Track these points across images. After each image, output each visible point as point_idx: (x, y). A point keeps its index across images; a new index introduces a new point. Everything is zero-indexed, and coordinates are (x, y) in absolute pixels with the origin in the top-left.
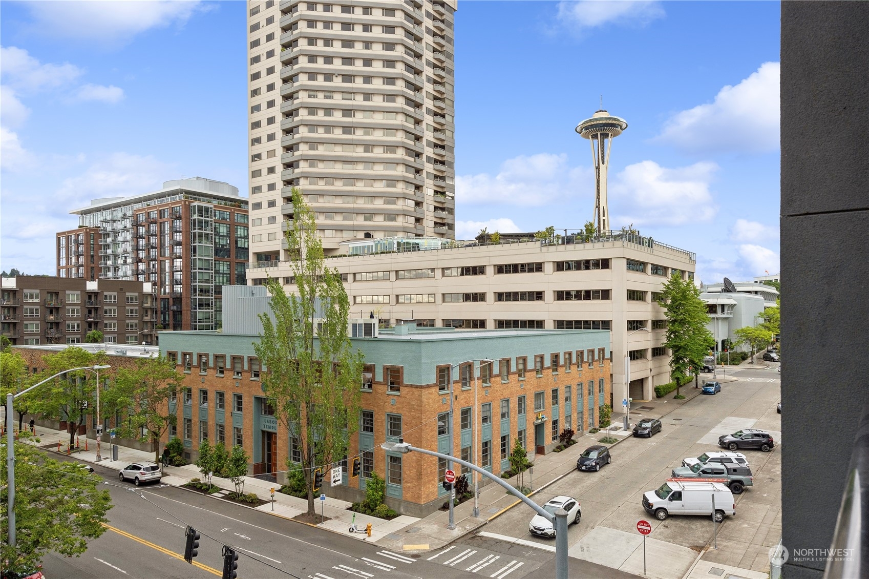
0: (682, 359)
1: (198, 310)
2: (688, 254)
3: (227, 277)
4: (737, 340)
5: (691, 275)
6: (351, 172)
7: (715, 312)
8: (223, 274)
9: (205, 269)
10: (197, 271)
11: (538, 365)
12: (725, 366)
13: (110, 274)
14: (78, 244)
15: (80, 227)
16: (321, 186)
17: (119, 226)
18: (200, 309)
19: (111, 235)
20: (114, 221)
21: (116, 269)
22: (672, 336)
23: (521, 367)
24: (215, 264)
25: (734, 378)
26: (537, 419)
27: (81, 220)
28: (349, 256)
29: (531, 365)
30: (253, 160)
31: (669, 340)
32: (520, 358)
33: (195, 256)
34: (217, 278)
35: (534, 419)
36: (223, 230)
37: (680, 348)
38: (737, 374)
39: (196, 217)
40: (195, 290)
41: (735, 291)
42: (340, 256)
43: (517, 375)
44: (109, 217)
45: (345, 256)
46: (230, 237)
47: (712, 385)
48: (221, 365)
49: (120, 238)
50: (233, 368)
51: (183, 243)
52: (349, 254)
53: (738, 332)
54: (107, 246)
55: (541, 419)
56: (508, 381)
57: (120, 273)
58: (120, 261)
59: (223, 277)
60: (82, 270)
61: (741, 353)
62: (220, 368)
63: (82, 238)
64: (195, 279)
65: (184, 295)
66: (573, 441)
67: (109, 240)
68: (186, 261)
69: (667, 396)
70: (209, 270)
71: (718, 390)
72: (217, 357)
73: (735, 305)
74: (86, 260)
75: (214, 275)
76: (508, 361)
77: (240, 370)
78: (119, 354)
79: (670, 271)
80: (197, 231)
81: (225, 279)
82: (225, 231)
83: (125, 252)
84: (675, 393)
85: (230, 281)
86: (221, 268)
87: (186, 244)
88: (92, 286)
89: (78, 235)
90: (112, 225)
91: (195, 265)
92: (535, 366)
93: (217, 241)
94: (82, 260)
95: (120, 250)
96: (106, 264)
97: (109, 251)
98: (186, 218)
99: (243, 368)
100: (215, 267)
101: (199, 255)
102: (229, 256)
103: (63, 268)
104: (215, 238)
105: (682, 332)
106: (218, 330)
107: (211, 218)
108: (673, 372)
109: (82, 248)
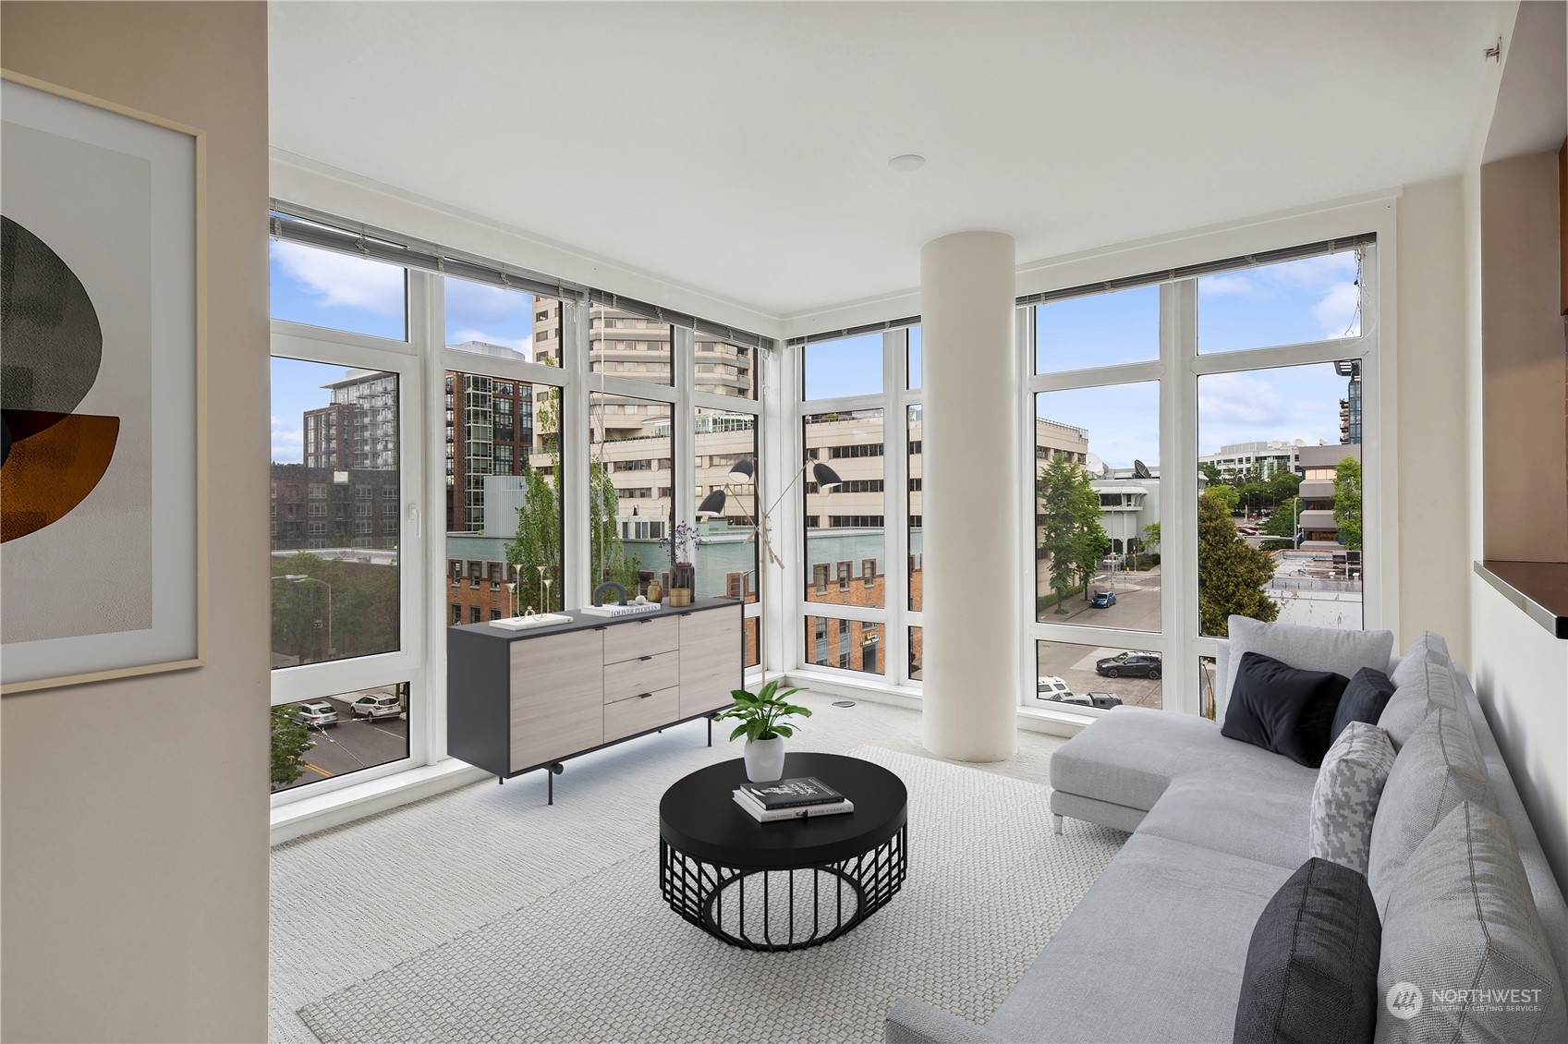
0: (1065, 564)
1: (473, 507)
2: (1076, 430)
3: (509, 465)
4: (1147, 539)
5: (1082, 457)
6: (657, 332)
7: (1120, 504)
8: (504, 461)
9: (482, 456)
10: (472, 457)
11: (868, 572)
12: (1131, 573)
13: (367, 462)
14: (329, 426)
15: (331, 404)
16: (621, 350)
17: (379, 402)
18: (475, 505)
19: (369, 414)
20: (373, 397)
21: (375, 455)
22: (1052, 535)
23: (844, 574)
24: (495, 449)
25: (1138, 588)
26: (866, 639)
27: (333, 396)
28: (653, 437)
29: (856, 573)
30: (538, 320)
31: (1048, 540)
32: (842, 563)
33: (469, 439)
34: (497, 466)
35: (862, 640)
36: (505, 406)
37: (1062, 549)
38: (1144, 582)
39: (470, 390)
40: (469, 481)
41: (1149, 476)
42: (641, 438)
43: (839, 585)
44: (367, 392)
45: (648, 437)
46: (513, 416)
47: (1105, 596)
48: (477, 574)
49: (380, 418)
50: (490, 578)
51: (455, 423)
52: (654, 435)
53: (1148, 528)
54: (364, 428)
55: (871, 639)
56: (826, 593)
57: (380, 461)
58: (380, 447)
59: (505, 465)
60: (333, 458)
61: (1153, 555)
62: (477, 578)
63: (333, 417)
64: (469, 468)
65: (456, 488)
66: (915, 666)
67: (367, 420)
68: (458, 444)
69: (1049, 610)
70: (486, 456)
71: (1112, 602)
72: (471, 564)
73: (1145, 495)
74: (338, 444)
75: (492, 462)
76: (826, 567)
77: (498, 580)
78: (363, 562)
79: (1052, 452)
80: (471, 408)
81: (507, 467)
82: (507, 408)
83: (386, 435)
84: (1056, 607)
85: (513, 470)
86: (502, 454)
87: (459, 425)
88: (341, 477)
89: (330, 414)
90: (371, 402)
91: (469, 451)
92: (864, 575)
93: (497, 420)
94: (333, 445)
95: (380, 432)
96: (363, 450)
97: (367, 434)
98: (458, 392)
99: (501, 577)
100: (494, 453)
101: (475, 438)
102: (512, 439)
103: (311, 455)
104: (494, 417)
105: (1064, 529)
106: (479, 532)
107: (490, 391)
108: (1053, 579)
109: (333, 431)
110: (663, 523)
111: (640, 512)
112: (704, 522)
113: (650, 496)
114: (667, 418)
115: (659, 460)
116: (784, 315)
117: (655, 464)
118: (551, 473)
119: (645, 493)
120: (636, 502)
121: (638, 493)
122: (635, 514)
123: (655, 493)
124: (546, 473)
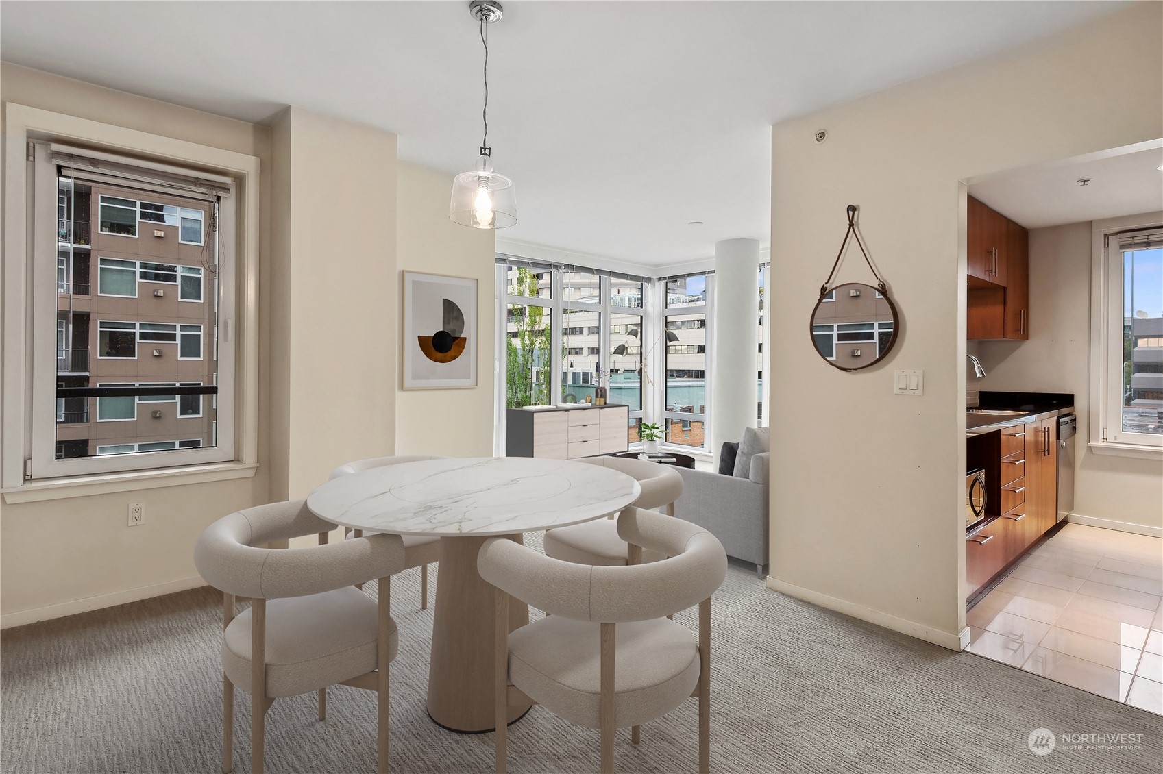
28: (586, 311)
110: (591, 373)
111: (575, 365)
112: (620, 373)
113: (582, 354)
114: (596, 297)
115: (589, 327)
116: (657, 266)
117: (586, 331)
118: (517, 336)
119: (578, 351)
120: (571, 358)
121: (573, 351)
122: (572, 366)
123: (586, 351)
124: (513, 337)
